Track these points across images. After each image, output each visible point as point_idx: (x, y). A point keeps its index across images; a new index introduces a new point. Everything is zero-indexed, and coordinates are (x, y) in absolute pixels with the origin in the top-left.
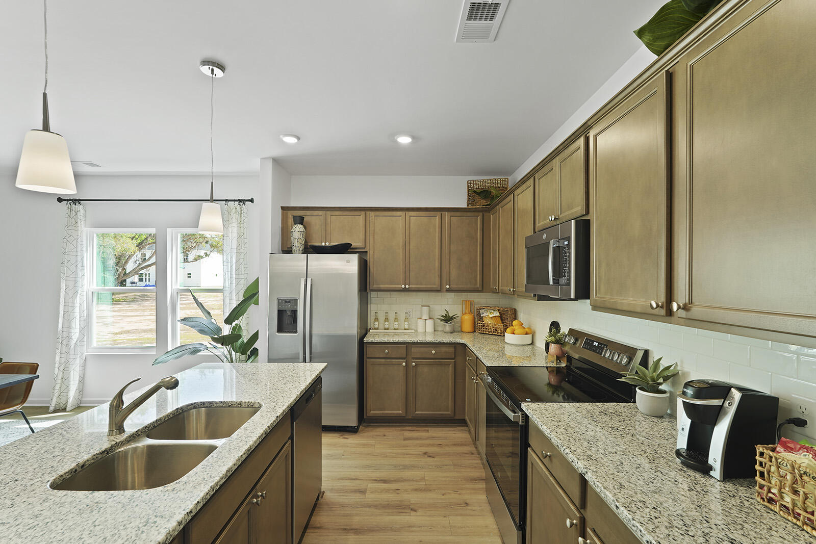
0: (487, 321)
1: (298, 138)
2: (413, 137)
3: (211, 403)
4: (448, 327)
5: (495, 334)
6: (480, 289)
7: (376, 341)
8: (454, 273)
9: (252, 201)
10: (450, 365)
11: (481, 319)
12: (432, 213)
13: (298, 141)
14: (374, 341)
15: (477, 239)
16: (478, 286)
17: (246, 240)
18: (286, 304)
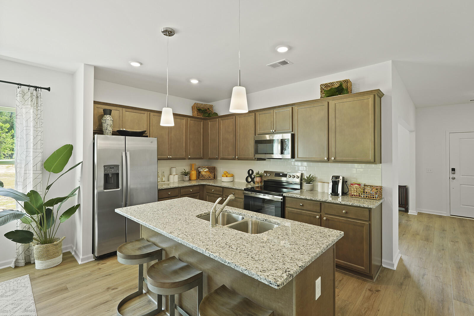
0: (203, 173)
1: (141, 64)
2: (199, 81)
3: (201, 215)
4: (187, 178)
5: (209, 179)
6: (202, 158)
7: (164, 188)
8: (192, 150)
9: (49, 89)
10: (197, 196)
11: (200, 172)
12: (182, 118)
13: (141, 65)
14: (163, 188)
15: (201, 133)
16: (202, 156)
17: (42, 121)
18: (111, 169)
